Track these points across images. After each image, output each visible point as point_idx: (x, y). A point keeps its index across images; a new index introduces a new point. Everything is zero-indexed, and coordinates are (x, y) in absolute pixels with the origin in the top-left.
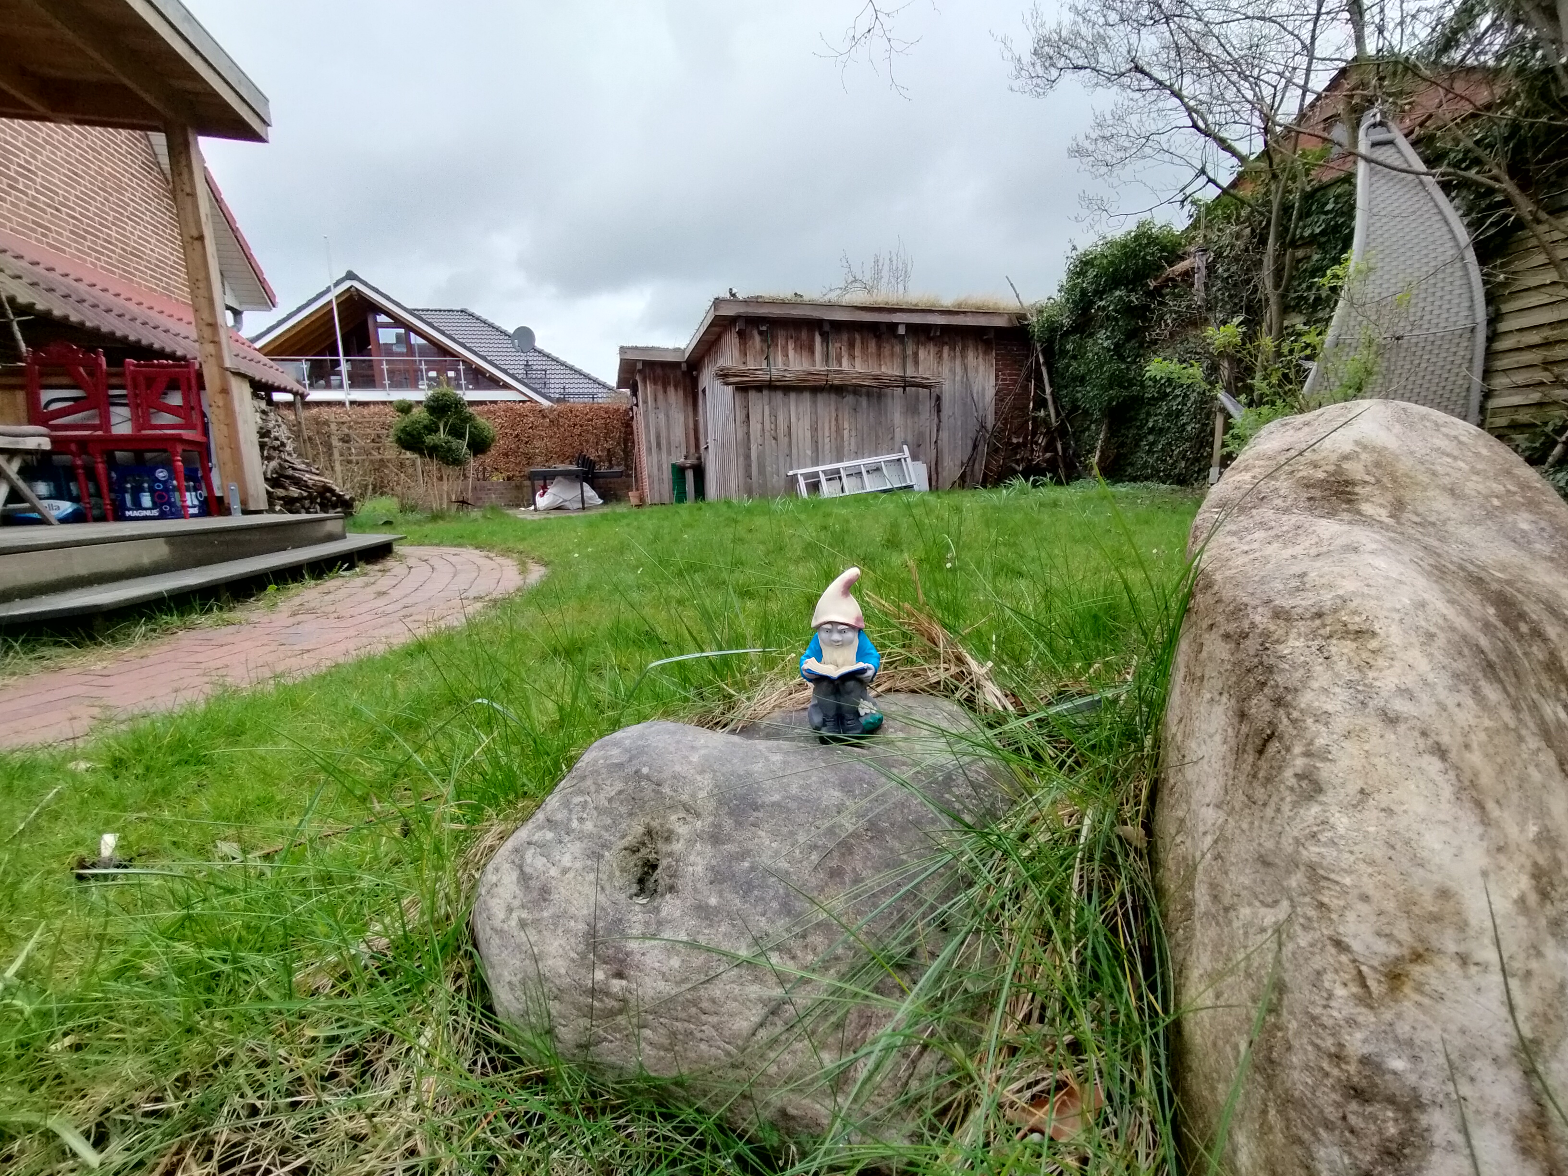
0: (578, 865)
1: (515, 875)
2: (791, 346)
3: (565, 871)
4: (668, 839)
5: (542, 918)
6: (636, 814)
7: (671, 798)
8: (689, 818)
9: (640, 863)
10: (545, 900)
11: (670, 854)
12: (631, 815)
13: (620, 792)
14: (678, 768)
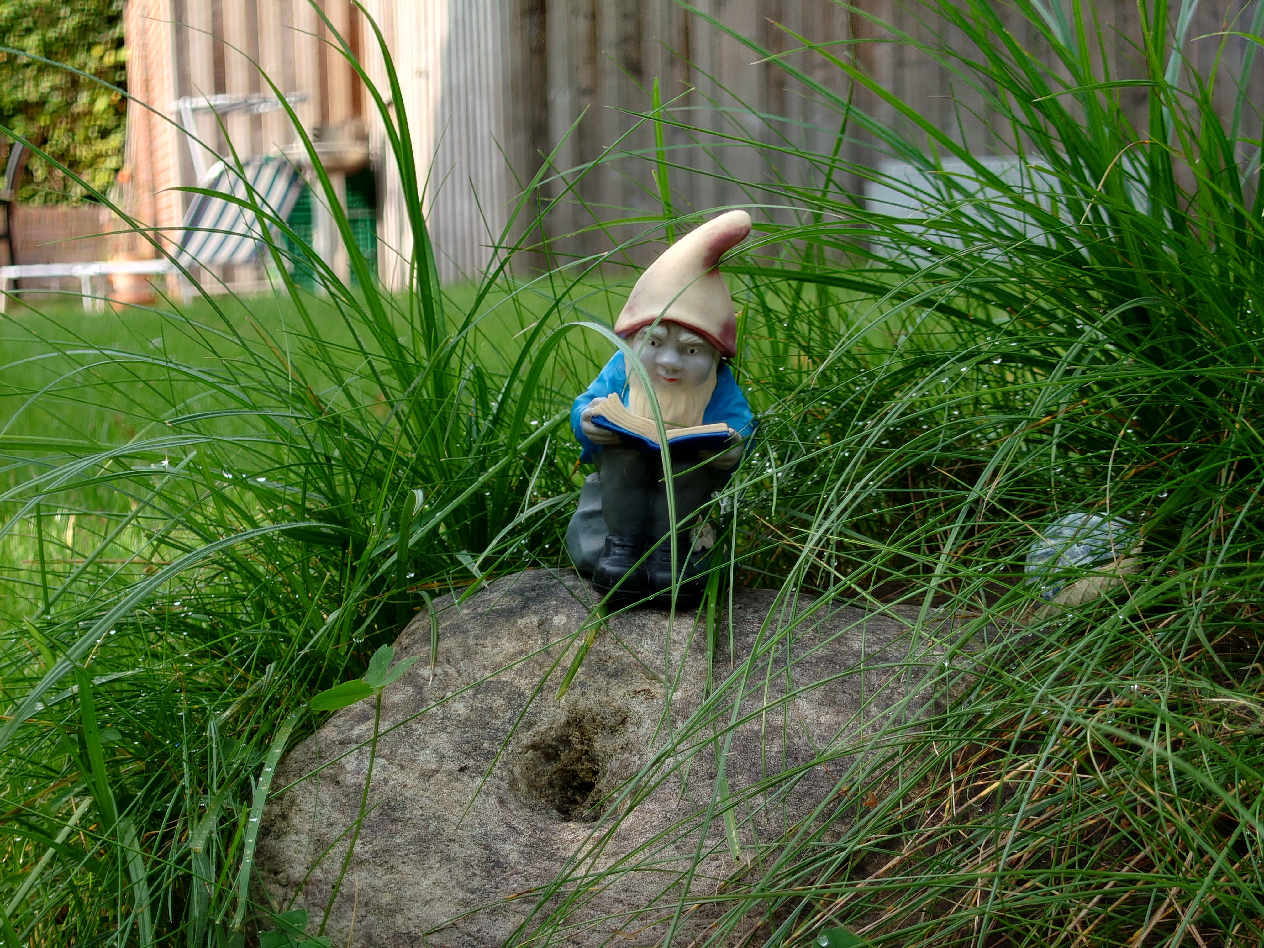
0: (451, 766)
3: (426, 776)
4: (614, 732)
6: (551, 690)
7: (618, 660)
8: (657, 690)
9: (558, 781)
11: (626, 748)
12: (539, 690)
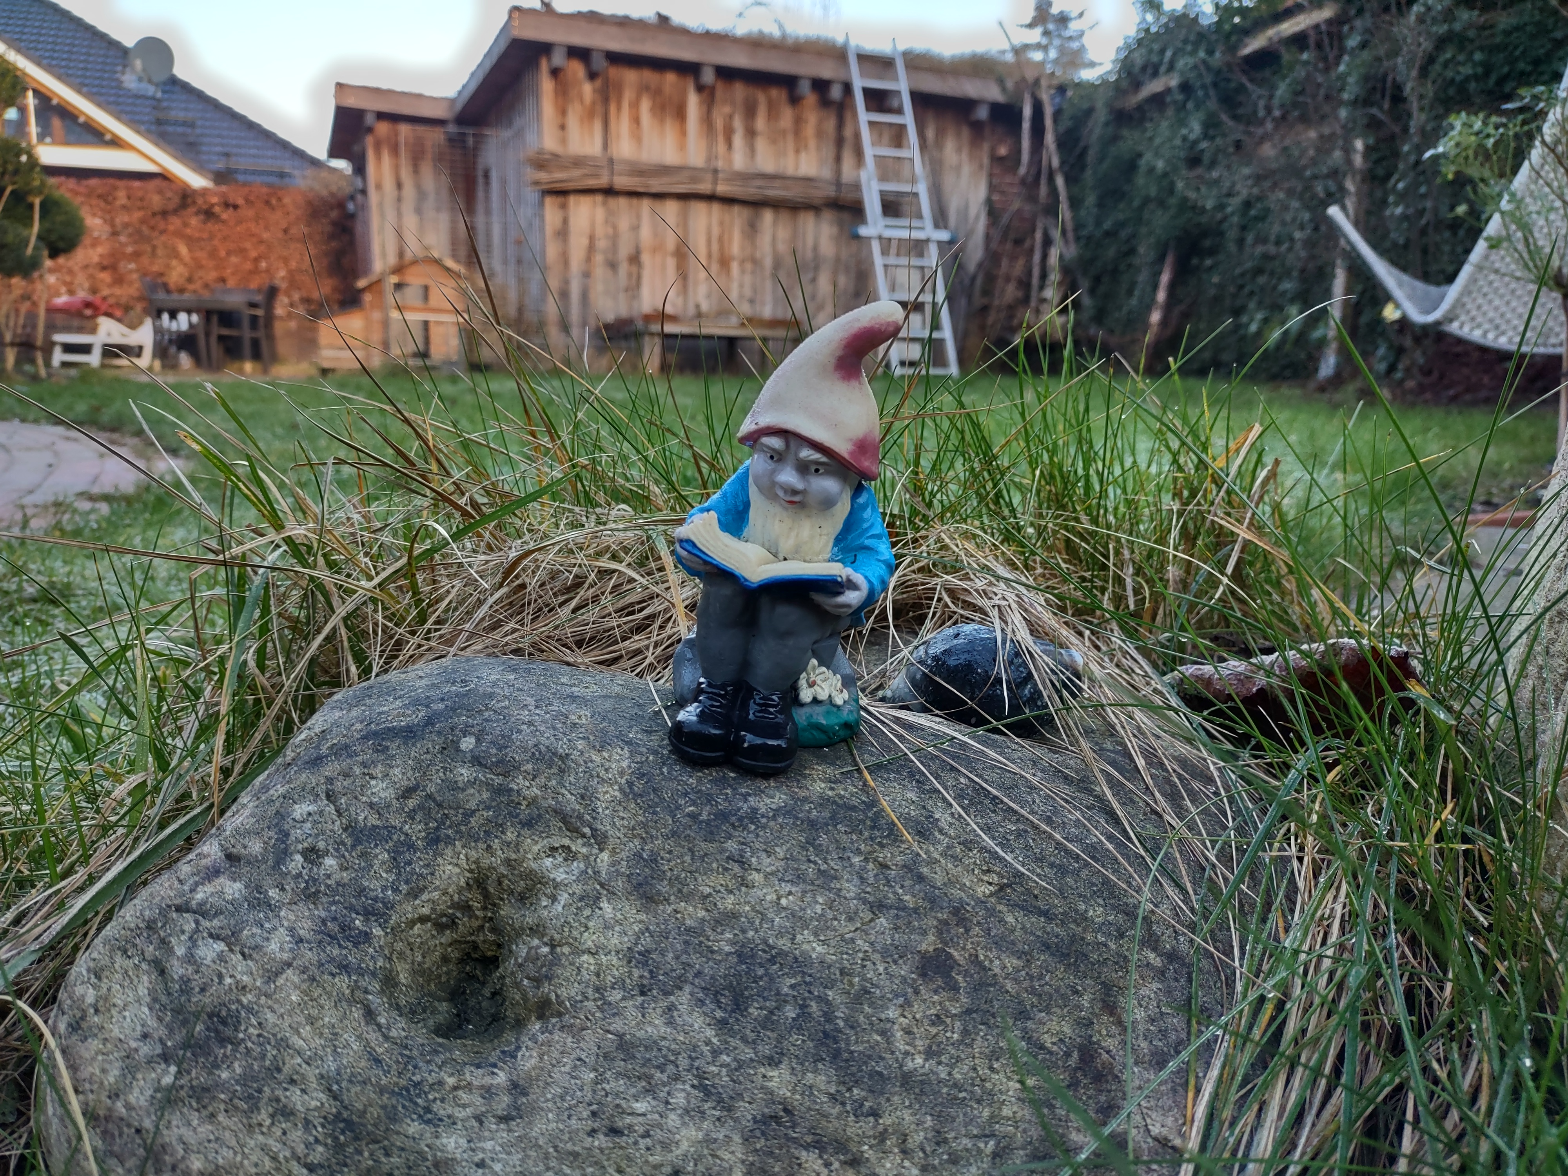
0: (309, 956)
1: (145, 983)
2: (645, 105)
3: (272, 975)
4: (524, 898)
5: (220, 1086)
6: (449, 841)
7: (533, 802)
8: (579, 847)
9: (455, 955)
10: (223, 1041)
11: (536, 930)
12: (434, 840)
13: (407, 793)
14: (546, 738)
